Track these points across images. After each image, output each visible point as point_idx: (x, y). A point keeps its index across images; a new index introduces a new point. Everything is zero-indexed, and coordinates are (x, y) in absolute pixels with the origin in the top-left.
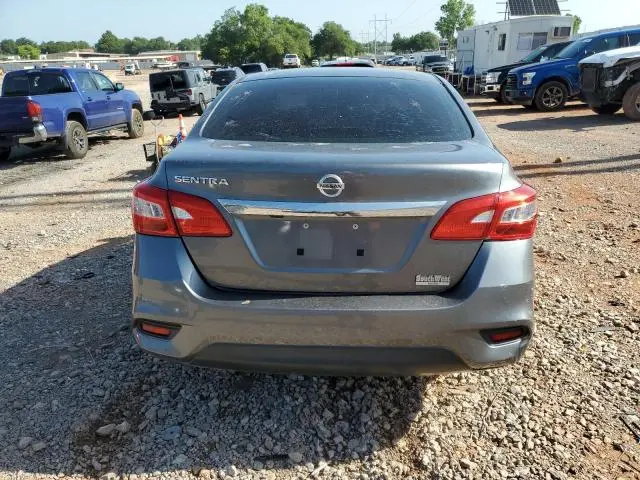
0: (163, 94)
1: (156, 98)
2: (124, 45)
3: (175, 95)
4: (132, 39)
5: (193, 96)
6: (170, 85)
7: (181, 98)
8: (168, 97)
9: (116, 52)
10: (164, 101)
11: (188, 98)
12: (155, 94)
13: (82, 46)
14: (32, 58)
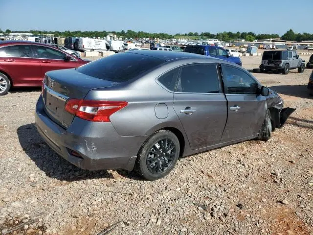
0: (267, 61)
1: (263, 63)
2: (296, 36)
3: (272, 62)
4: (302, 34)
5: (282, 64)
6: (271, 58)
7: (275, 65)
8: (269, 63)
9: (291, 40)
10: (267, 65)
11: (278, 65)
12: (264, 61)
13: (276, 36)
14: (250, 41)
